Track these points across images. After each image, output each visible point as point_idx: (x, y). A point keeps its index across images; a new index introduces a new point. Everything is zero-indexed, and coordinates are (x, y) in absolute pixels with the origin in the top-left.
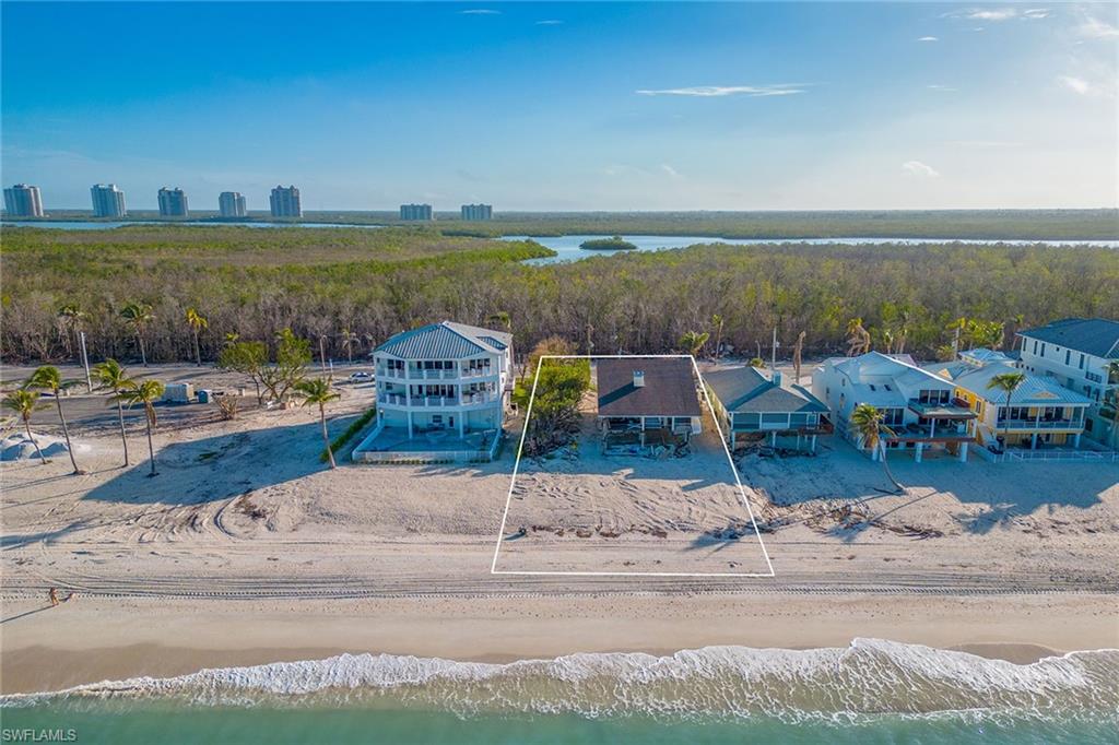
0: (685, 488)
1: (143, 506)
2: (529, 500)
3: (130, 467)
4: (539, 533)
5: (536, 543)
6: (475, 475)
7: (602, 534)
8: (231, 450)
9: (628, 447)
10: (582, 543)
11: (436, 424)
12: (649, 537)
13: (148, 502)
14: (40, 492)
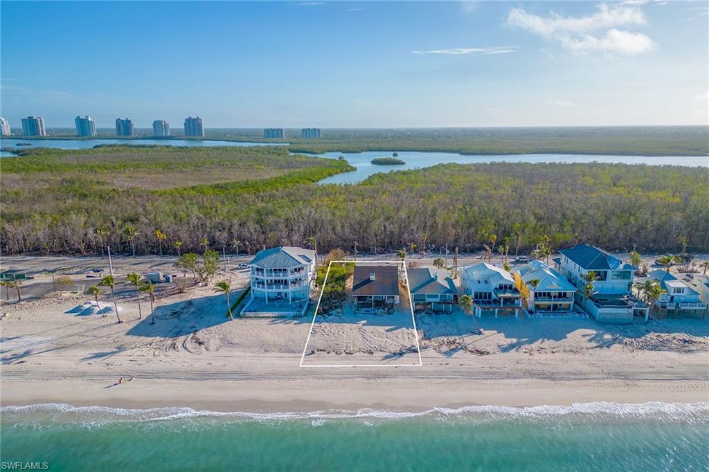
0: (387, 331)
1: (151, 338)
2: (317, 336)
3: (142, 319)
4: (320, 352)
5: (318, 357)
6: (296, 324)
7: (346, 353)
8: (186, 310)
9: (366, 309)
10: (337, 357)
11: (279, 296)
12: (366, 354)
13: (154, 336)
14: (106, 331)
